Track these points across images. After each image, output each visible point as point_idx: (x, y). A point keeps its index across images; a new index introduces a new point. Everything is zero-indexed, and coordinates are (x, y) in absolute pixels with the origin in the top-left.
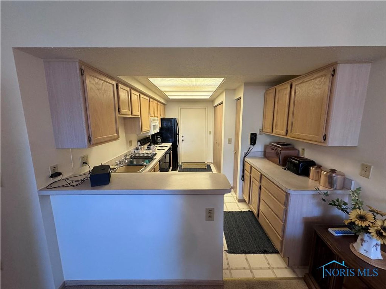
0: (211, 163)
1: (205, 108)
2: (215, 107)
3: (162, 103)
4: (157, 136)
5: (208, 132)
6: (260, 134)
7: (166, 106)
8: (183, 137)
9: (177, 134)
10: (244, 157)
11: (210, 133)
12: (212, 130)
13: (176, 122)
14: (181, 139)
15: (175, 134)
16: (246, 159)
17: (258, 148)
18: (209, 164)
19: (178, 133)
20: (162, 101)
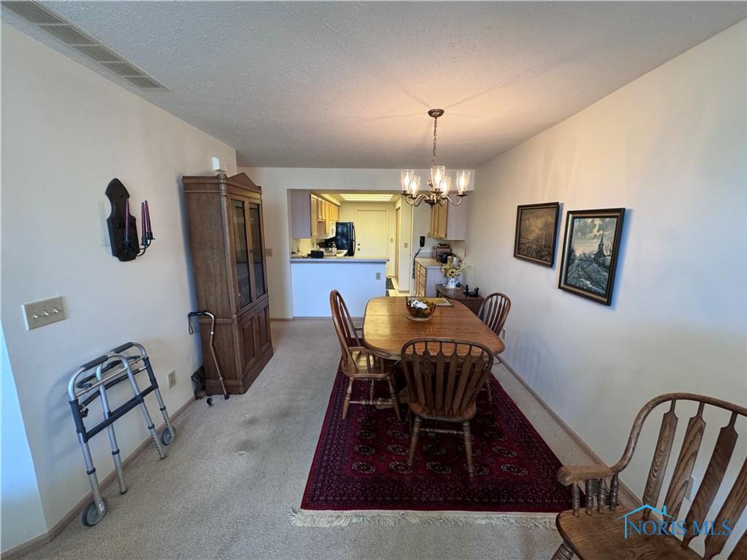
0: (393, 277)
1: (386, 211)
2: (397, 210)
3: (336, 205)
4: (332, 241)
5: (390, 240)
6: (429, 237)
7: (340, 208)
8: (359, 245)
9: (353, 240)
10: (415, 258)
11: (392, 240)
12: (394, 237)
13: (353, 226)
14: (357, 247)
15: (351, 240)
16: (416, 259)
17: (427, 250)
18: (389, 278)
19: (355, 239)
20: (338, 203)
